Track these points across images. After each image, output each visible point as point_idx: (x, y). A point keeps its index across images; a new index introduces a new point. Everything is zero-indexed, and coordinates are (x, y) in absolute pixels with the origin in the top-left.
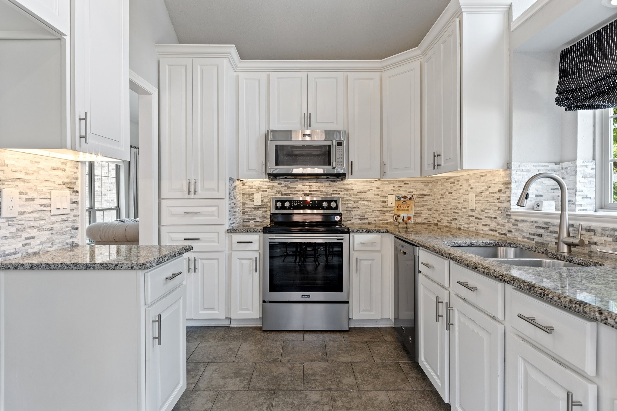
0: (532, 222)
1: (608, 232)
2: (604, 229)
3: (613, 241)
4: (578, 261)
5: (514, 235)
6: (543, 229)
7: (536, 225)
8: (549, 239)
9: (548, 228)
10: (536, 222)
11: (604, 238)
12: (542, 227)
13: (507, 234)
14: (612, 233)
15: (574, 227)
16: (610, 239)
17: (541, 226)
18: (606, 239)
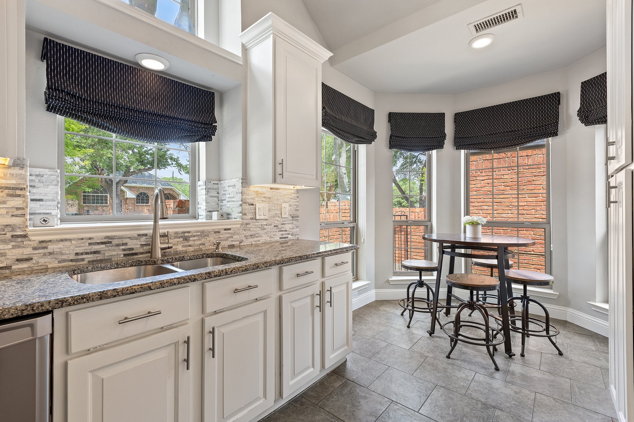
0: (82, 239)
1: (179, 235)
2: (176, 233)
3: (183, 240)
4: (188, 258)
5: (38, 263)
6: (102, 244)
7: (90, 241)
8: (115, 252)
9: (111, 242)
10: (90, 239)
11: (176, 240)
12: (101, 242)
13: (11, 267)
14: (182, 235)
15: (148, 235)
16: (181, 239)
17: (98, 242)
18: (179, 240)
